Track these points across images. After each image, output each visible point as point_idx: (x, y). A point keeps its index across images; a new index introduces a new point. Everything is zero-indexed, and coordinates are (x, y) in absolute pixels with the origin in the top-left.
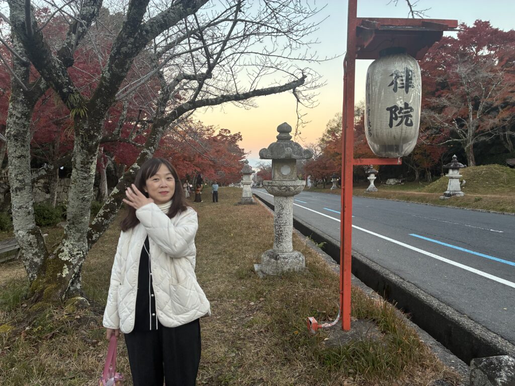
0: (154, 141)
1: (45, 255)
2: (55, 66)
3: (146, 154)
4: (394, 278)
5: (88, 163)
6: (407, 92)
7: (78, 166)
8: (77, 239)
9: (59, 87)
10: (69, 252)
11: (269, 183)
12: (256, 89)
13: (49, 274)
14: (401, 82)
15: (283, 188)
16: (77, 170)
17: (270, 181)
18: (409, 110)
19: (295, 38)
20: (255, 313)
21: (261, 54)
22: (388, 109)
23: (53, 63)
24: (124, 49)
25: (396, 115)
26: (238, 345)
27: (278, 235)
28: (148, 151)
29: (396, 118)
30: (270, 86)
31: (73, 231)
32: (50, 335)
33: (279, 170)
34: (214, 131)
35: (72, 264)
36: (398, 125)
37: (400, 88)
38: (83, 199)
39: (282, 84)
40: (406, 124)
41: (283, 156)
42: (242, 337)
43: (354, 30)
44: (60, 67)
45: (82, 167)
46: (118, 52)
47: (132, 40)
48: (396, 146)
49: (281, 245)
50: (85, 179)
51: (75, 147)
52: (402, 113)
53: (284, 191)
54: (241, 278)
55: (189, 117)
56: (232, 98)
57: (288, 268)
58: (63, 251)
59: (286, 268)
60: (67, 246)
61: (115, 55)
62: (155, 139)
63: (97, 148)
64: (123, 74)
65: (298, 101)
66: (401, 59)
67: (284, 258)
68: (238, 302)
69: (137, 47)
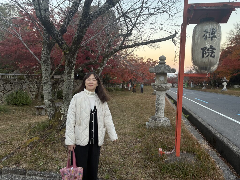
1: (55, 110)
2: (56, 33)
5: (70, 73)
6: (212, 40)
7: (66, 74)
8: (67, 105)
9: (58, 42)
10: (64, 110)
13: (56, 118)
14: (209, 35)
16: (66, 76)
17: (154, 83)
18: (213, 49)
21: (151, 23)
22: (201, 49)
23: (55, 32)
24: (82, 25)
25: (205, 52)
27: (157, 109)
29: (206, 54)
30: (159, 38)
31: (66, 101)
33: (158, 78)
34: (143, 60)
35: (65, 115)
36: (206, 57)
37: (208, 38)
38: (69, 88)
40: (211, 56)
41: (160, 72)
43: (186, 10)
44: (58, 33)
45: (68, 75)
46: (80, 26)
47: (85, 21)
48: (205, 67)
49: (158, 114)
50: (69, 79)
51: (65, 66)
52: (209, 51)
53: (160, 88)
54: (139, 128)
56: (139, 44)
57: (161, 125)
58: (62, 109)
59: (160, 125)
60: (63, 107)
61: (79, 27)
62: (103, 63)
63: (73, 67)
64: (83, 35)
65: (175, 45)
67: (159, 120)
68: (132, 138)
69: (88, 24)
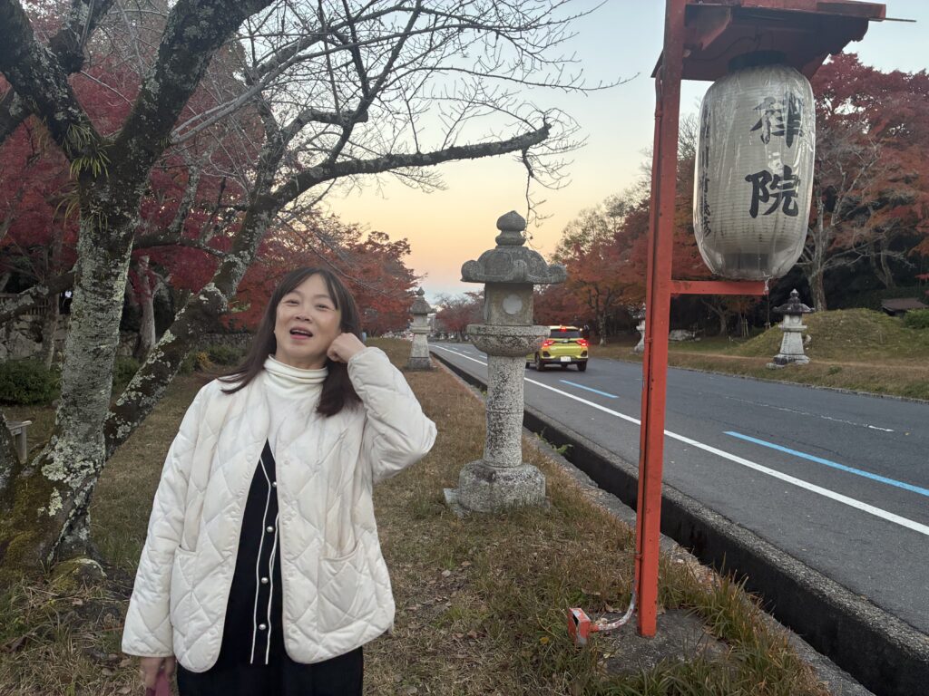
0: (251, 240)
1: (12, 468)
2: (39, 63)
3: (234, 264)
4: (711, 518)
5: (108, 277)
6: (789, 142)
7: (86, 282)
8: (81, 437)
9: (47, 110)
10: (65, 463)
11: (479, 329)
12: (455, 146)
13: (20, 508)
14: (778, 123)
15: (507, 339)
16: (84, 290)
17: (482, 326)
18: (792, 181)
19: (530, 49)
20: (454, 594)
21: (470, 72)
22: (748, 178)
23: (35, 56)
24: (191, 31)
25: (765, 191)
26: (424, 669)
27: (494, 432)
28: (236, 259)
29: (766, 199)
30: (483, 142)
31: (73, 419)
32: (16, 642)
33: (500, 305)
34: (360, 234)
35: (71, 489)
36: (769, 212)
37: (775, 134)
38: (97, 353)
39: (506, 137)
40: (786, 210)
41: (509, 277)
42: (430, 649)
43: (681, 11)
44: (51, 65)
45: (94, 284)
46: (179, 37)
47: (210, 11)
48: (762, 255)
49: (500, 453)
50: (102, 309)
51: (81, 240)
52: (778, 187)
53: (508, 345)
54: (418, 518)
55: (315, 207)
56: (407, 161)
57: (513, 498)
58: (51, 461)
59: (509, 499)
60: (61, 450)
61: (172, 42)
62: (251, 235)
63: (128, 245)
64: (189, 86)
65: (531, 174)
66: (780, 76)
67: (507, 478)
68: (419, 569)
69: (219, 28)
